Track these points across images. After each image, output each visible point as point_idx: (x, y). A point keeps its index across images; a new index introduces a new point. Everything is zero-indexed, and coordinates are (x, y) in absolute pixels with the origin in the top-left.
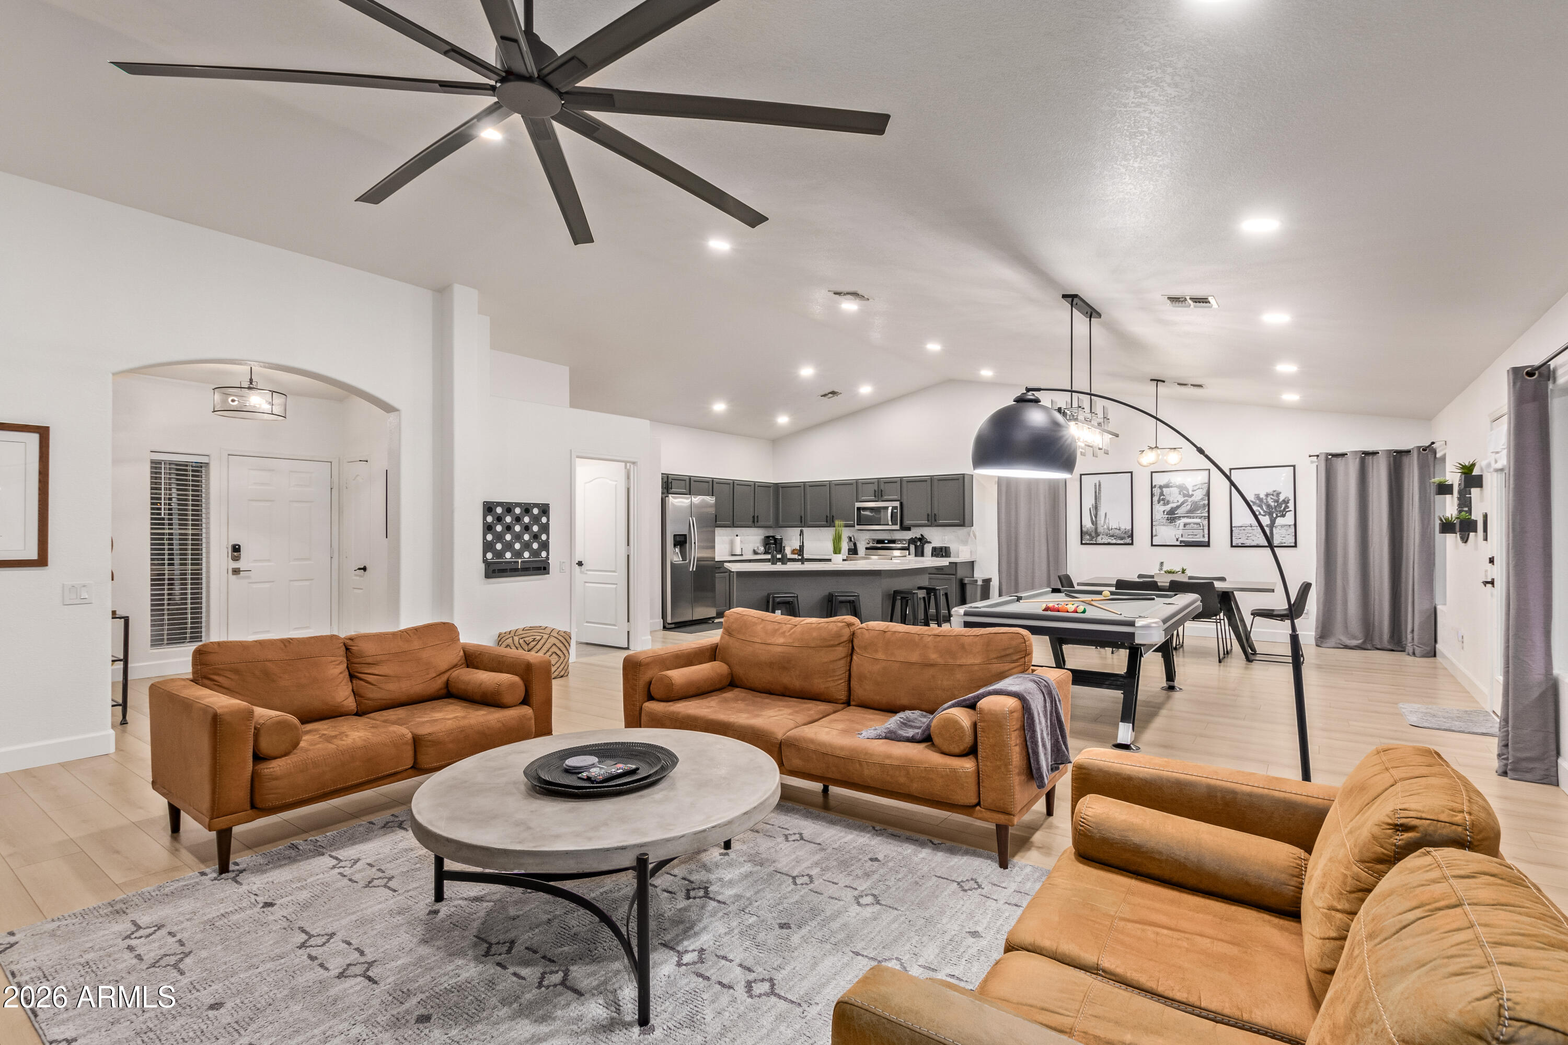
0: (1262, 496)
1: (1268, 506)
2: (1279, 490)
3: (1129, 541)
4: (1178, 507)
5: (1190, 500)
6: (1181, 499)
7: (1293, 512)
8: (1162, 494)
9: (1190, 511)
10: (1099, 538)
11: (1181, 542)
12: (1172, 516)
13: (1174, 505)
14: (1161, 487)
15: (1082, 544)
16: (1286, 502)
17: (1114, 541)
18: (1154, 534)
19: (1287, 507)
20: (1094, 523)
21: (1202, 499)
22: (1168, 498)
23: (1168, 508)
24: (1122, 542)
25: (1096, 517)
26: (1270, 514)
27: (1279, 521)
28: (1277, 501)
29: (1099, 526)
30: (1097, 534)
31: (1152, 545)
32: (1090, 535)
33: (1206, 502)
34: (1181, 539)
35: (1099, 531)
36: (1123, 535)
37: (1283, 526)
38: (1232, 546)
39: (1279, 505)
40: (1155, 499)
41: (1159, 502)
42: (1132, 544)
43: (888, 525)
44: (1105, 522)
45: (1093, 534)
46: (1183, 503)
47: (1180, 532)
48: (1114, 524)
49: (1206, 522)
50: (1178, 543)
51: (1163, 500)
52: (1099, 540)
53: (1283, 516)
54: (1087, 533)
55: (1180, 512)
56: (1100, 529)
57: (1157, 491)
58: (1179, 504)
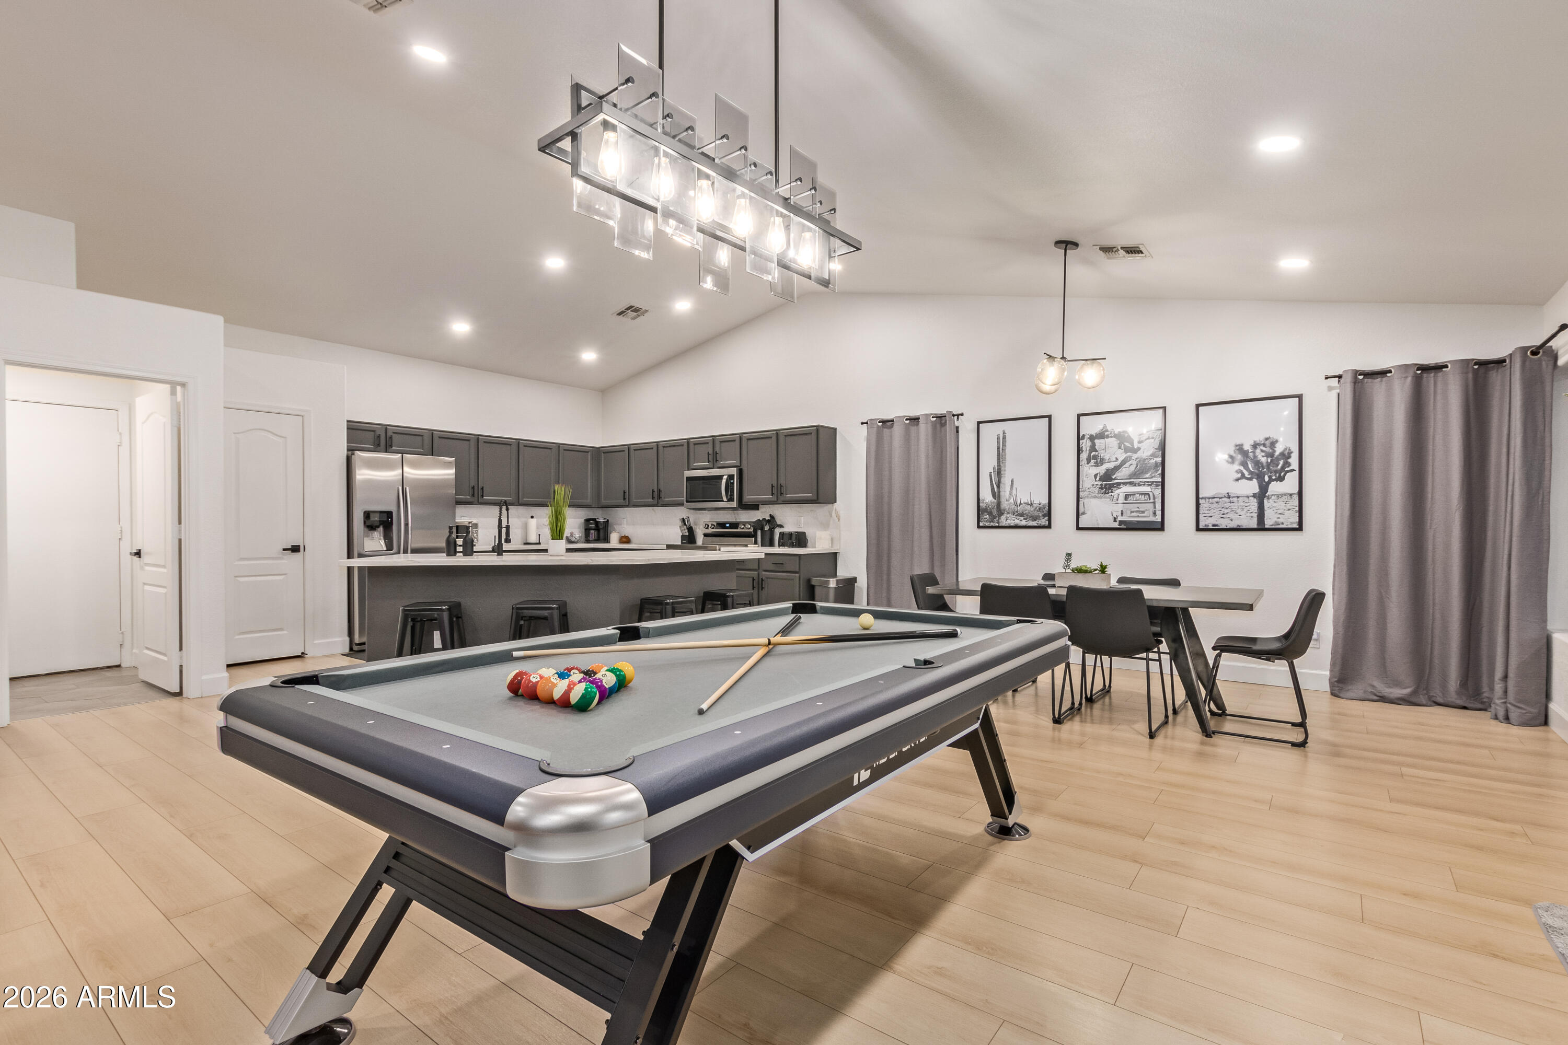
0: (1247, 447)
1: (1257, 463)
2: (1274, 436)
3: (1044, 521)
4: (1117, 468)
5: (1135, 456)
6: (1121, 457)
7: (1296, 473)
8: (1093, 448)
9: (1134, 475)
10: (1003, 518)
11: (1121, 522)
12: (1107, 483)
13: (1111, 466)
14: (1092, 438)
15: (979, 527)
16: (1286, 456)
17: (1024, 523)
18: (1081, 510)
19: (1287, 464)
20: (996, 495)
21: (1153, 455)
22: (1102, 454)
23: (1102, 470)
24: (1034, 523)
25: (998, 486)
26: (1260, 477)
27: (1275, 488)
28: (1271, 455)
29: (1003, 500)
30: (1001, 512)
31: (1078, 528)
32: (990, 513)
33: (1159, 460)
34: (1120, 518)
35: (1002, 507)
36: (1036, 513)
37: (1279, 496)
38: (1198, 529)
39: (1274, 462)
40: (1084, 456)
41: (1088, 461)
42: (1049, 526)
43: (723, 501)
44: (1011, 493)
45: (995, 512)
46: (1124, 462)
47: (1120, 507)
48: (1023, 498)
49: (1158, 492)
50: (1116, 525)
51: (1095, 457)
52: (1003, 521)
53: (1281, 479)
54: (985, 510)
55: (1120, 475)
56: (1005, 505)
57: (1086, 444)
58: (1118, 463)
